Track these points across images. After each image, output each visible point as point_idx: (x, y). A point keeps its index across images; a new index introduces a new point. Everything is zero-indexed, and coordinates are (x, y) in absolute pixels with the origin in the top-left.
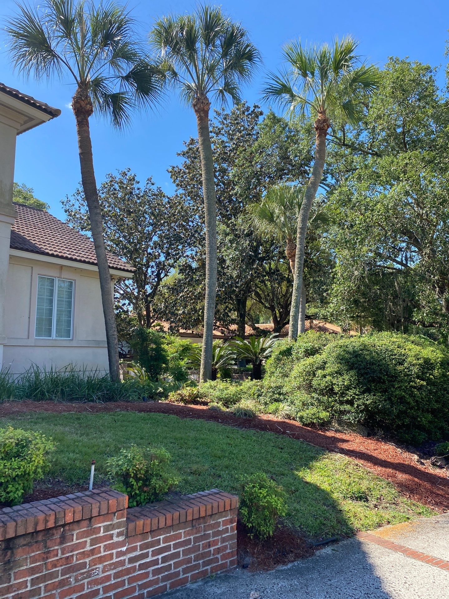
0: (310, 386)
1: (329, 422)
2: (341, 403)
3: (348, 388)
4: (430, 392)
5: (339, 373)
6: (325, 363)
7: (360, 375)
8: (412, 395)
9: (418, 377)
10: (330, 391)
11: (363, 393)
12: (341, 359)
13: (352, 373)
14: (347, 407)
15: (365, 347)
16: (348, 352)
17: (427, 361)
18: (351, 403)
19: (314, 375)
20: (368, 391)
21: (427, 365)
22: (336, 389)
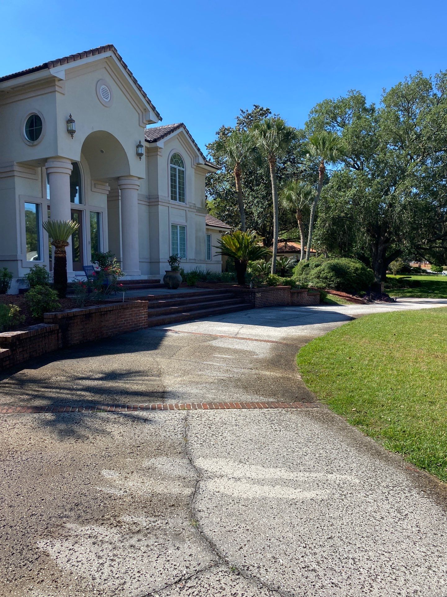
0: (319, 276)
1: (325, 288)
2: (329, 281)
3: (332, 277)
4: (357, 277)
5: (329, 272)
6: (324, 269)
7: (336, 272)
8: (351, 278)
9: (354, 273)
10: (326, 278)
11: (336, 278)
12: (329, 268)
13: (333, 272)
15: (338, 264)
16: (332, 266)
18: (333, 281)
19: (321, 273)
20: (338, 277)
21: (357, 269)
22: (328, 277)
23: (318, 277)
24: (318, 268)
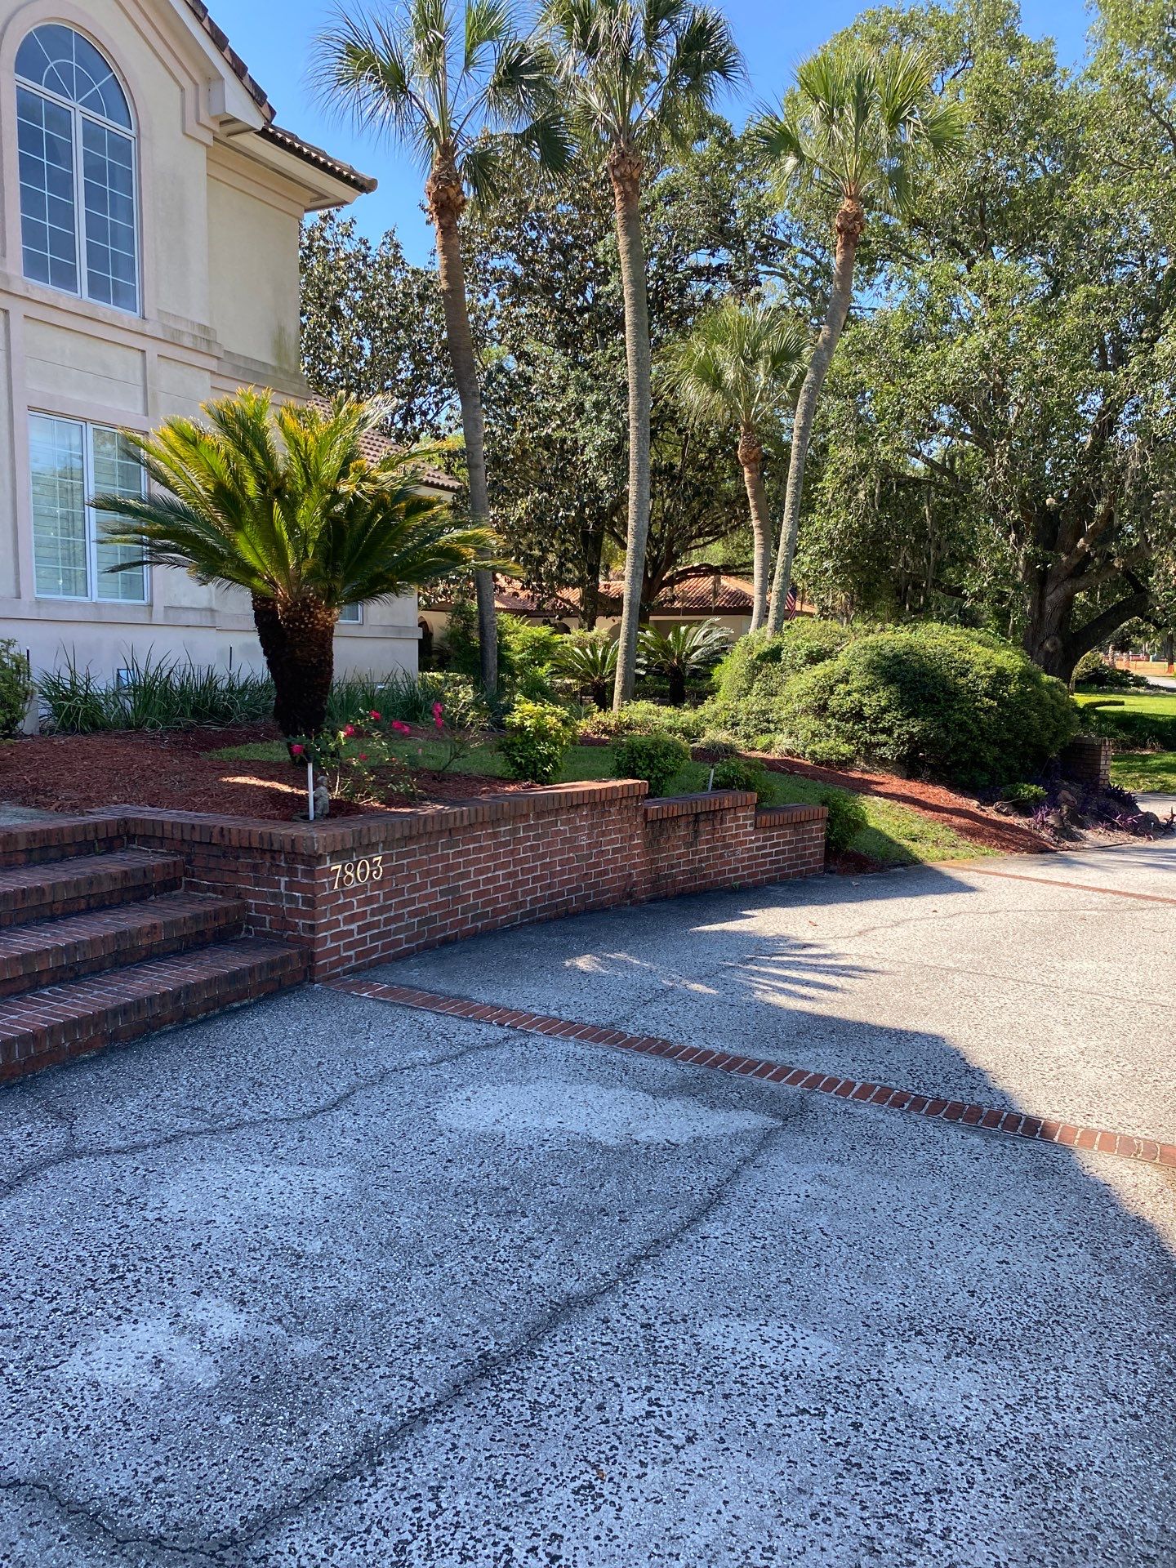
0: (824, 708)
1: (852, 760)
2: (873, 732)
3: (884, 710)
4: (1002, 716)
5: (872, 688)
6: (849, 673)
7: (903, 691)
8: (976, 720)
9: (986, 695)
10: (858, 716)
11: (907, 717)
12: (872, 667)
13: (893, 688)
14: (882, 738)
15: (911, 650)
16: (886, 658)
17: (1001, 672)
18: (888, 731)
19: (832, 693)
20: (914, 714)
21: (1001, 677)
22: (867, 711)
23: (821, 710)
24: (820, 669)
